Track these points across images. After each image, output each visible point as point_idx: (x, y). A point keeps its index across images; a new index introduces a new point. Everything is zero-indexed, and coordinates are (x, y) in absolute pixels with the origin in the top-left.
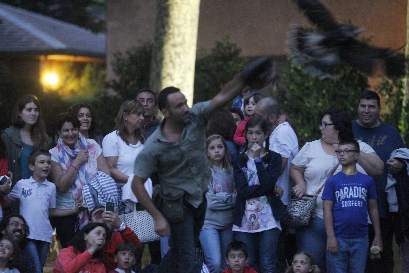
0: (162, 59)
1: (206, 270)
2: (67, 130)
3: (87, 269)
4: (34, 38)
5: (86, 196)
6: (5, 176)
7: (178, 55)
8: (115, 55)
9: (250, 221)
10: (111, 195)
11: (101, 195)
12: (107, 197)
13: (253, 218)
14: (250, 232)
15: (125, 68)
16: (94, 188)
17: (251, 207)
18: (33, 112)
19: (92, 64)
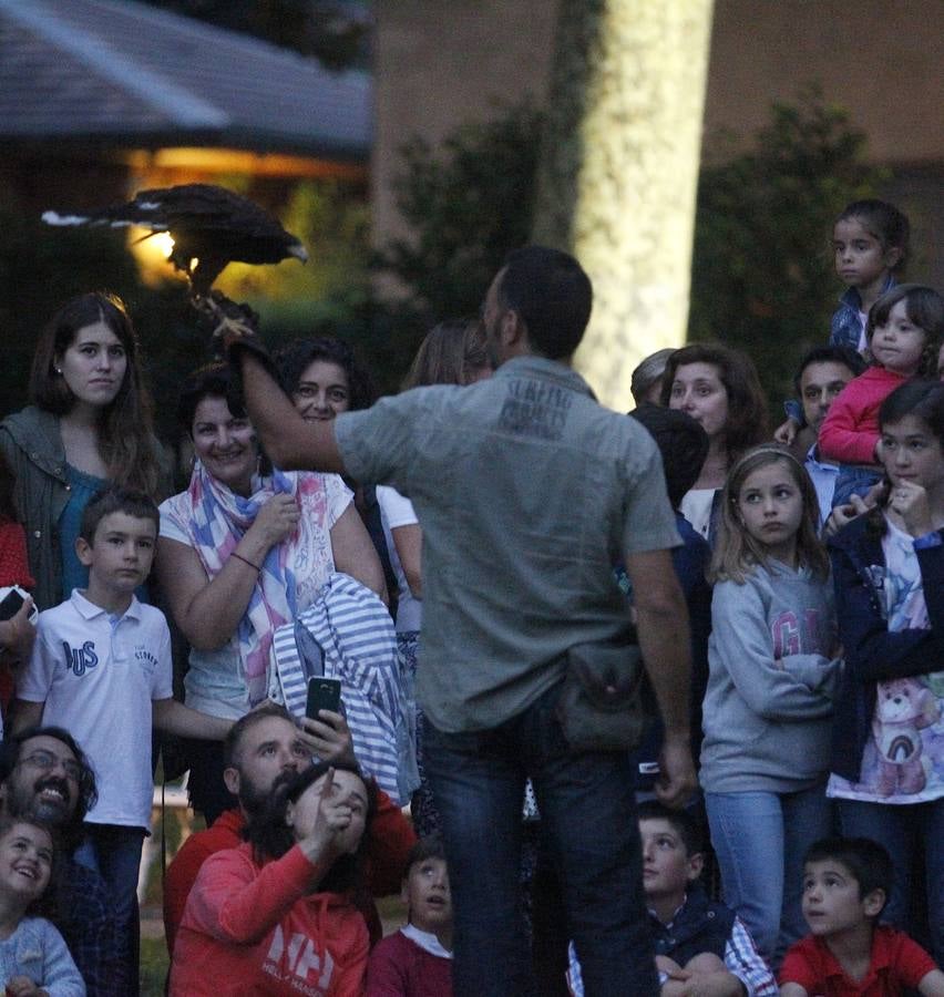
0: (576, 167)
1: (743, 942)
2: (211, 428)
3: (302, 928)
4: (108, 88)
5: (282, 661)
6: (16, 587)
7: (634, 151)
8: (406, 151)
9: (890, 761)
10: (371, 660)
11: (333, 661)
12: (354, 670)
13: (901, 752)
14: (891, 800)
15: (440, 200)
16: (311, 636)
17: (894, 709)
18: (103, 359)
19: (318, 183)
